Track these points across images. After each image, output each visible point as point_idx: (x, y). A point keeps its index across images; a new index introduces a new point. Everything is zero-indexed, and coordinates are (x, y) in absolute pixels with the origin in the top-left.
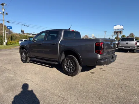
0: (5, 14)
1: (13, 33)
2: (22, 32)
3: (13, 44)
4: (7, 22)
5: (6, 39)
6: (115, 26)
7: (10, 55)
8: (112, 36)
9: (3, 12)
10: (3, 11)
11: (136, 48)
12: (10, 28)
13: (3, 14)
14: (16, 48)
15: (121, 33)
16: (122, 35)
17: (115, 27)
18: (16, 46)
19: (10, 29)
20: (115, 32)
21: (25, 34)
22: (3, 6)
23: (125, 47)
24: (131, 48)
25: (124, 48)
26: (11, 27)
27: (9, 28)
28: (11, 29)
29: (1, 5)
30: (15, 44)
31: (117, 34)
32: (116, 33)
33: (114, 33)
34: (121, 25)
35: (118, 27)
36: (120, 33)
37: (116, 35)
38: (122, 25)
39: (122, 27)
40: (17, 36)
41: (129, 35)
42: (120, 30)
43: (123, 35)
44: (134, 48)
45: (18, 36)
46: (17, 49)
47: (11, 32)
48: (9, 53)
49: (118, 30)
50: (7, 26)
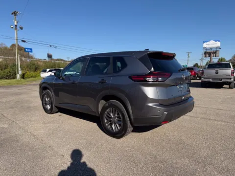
0: (18, 28)
1: (35, 58)
2: (50, 56)
3: (32, 77)
4: (23, 41)
5: (19, 69)
6: (206, 43)
7: (19, 94)
8: (201, 60)
9: (16, 26)
10: (15, 23)
11: (232, 79)
12: (29, 50)
13: (16, 29)
14: (34, 83)
15: (217, 55)
16: (218, 58)
17: (205, 45)
18: (35, 81)
19: (29, 52)
20: (205, 53)
21: (53, 60)
22: (15, 15)
23: (213, 79)
24: (223, 80)
25: (211, 80)
26: (31, 49)
27: (27, 51)
28: (32, 52)
29: (12, 14)
30: (35, 77)
31: (209, 56)
32: (207, 55)
33: (204, 55)
34: (216, 41)
35: (212, 44)
36: (215, 55)
37: (207, 58)
38: (219, 41)
39: (218, 44)
40: (39, 63)
41: (231, 58)
42: (215, 50)
43: (220, 57)
44: (228, 80)
45: (41, 63)
46: (35, 85)
47: (32, 57)
48: (19, 91)
49: (211, 49)
50: (25, 49)
